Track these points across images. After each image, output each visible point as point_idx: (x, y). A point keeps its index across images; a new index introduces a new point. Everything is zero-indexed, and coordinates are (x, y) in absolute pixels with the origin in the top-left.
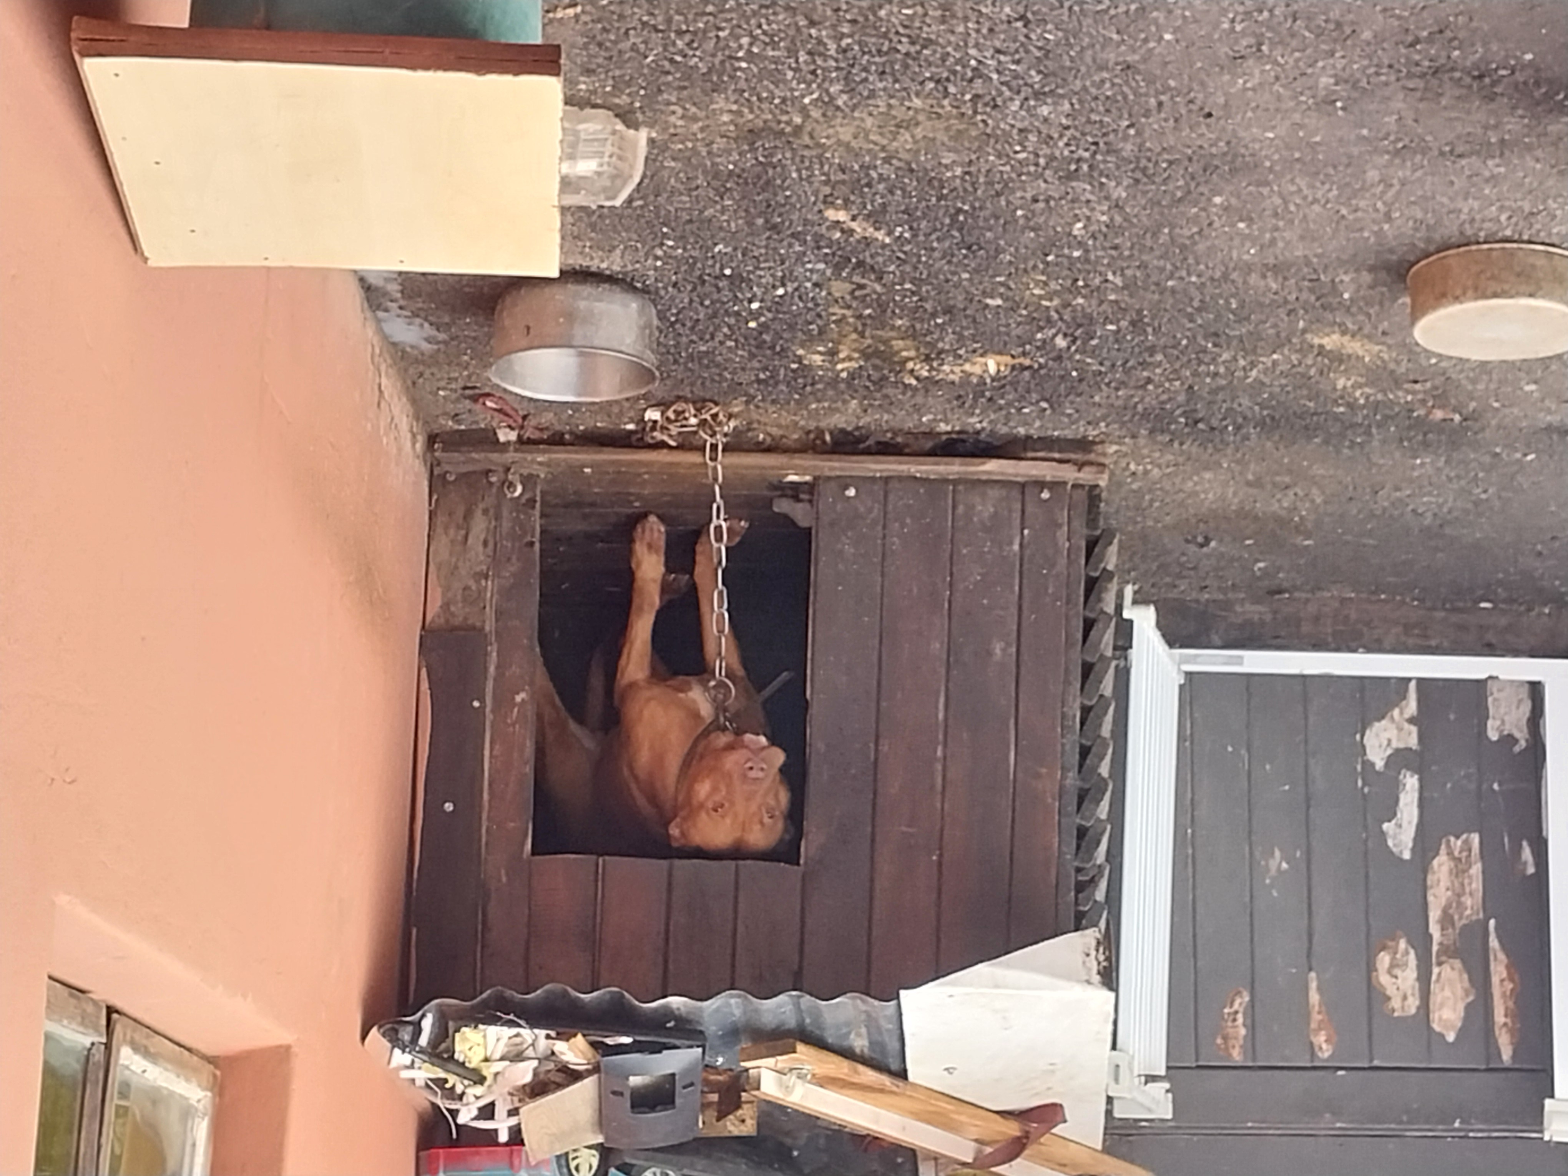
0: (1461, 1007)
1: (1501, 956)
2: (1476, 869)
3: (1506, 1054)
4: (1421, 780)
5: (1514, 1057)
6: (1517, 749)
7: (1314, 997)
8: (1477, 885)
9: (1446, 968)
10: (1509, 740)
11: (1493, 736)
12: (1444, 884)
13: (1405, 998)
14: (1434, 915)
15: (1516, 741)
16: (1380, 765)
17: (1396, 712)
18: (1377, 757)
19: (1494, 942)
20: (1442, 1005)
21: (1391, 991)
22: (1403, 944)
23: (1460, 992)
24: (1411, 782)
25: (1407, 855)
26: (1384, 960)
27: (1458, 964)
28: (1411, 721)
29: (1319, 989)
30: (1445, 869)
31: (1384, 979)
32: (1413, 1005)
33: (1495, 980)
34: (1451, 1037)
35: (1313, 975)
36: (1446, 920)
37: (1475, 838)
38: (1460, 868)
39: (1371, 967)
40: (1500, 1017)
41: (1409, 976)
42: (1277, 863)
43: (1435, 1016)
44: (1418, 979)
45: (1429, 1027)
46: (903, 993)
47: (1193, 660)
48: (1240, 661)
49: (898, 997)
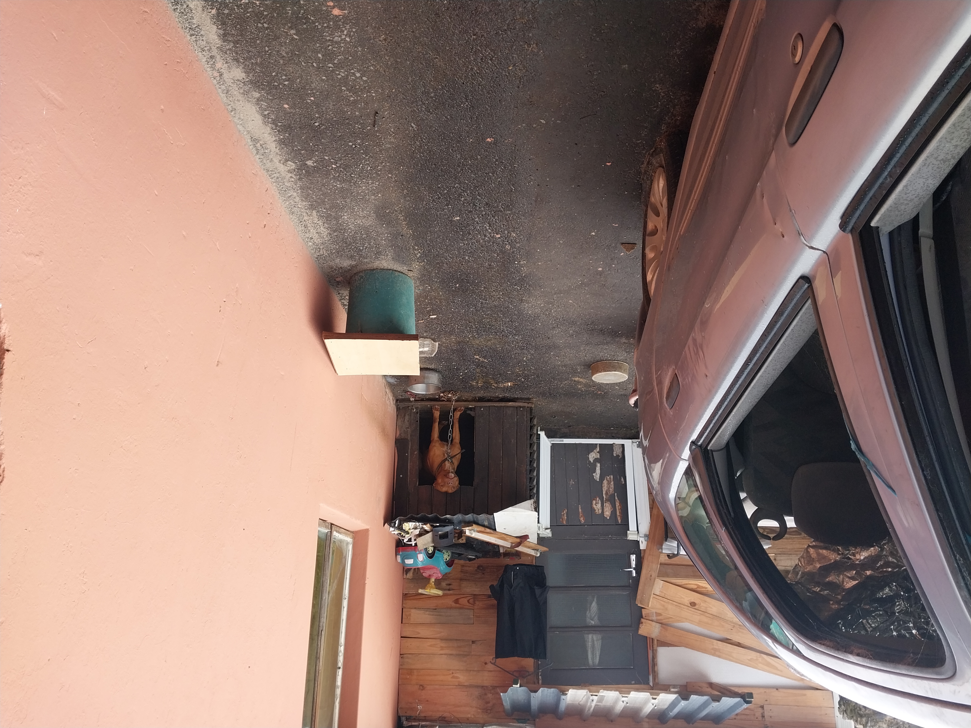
0: (610, 511)
1: (618, 501)
2: (612, 483)
3: (620, 521)
4: (600, 465)
5: (621, 522)
6: (620, 458)
7: (580, 510)
8: (612, 486)
9: (607, 503)
10: (618, 456)
11: (615, 455)
12: (606, 486)
13: (599, 510)
14: (604, 492)
15: (619, 456)
16: (592, 461)
17: (595, 451)
18: (592, 460)
19: (616, 498)
20: (606, 511)
21: (596, 509)
22: (598, 499)
23: (610, 509)
24: (599, 465)
25: (598, 480)
26: (594, 502)
27: (609, 503)
28: (598, 452)
29: (581, 509)
30: (606, 483)
31: (594, 506)
32: (600, 511)
33: (617, 506)
34: (608, 518)
35: (580, 506)
36: (606, 494)
37: (612, 477)
38: (609, 483)
39: (592, 504)
40: (618, 514)
41: (599, 505)
42: (572, 482)
43: (605, 514)
44: (601, 506)
45: (604, 517)
46: (494, 514)
47: (553, 441)
48: (563, 441)
49: (493, 514)
